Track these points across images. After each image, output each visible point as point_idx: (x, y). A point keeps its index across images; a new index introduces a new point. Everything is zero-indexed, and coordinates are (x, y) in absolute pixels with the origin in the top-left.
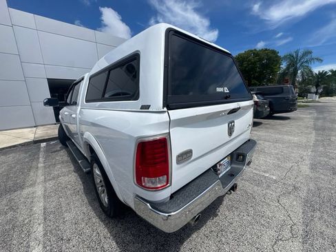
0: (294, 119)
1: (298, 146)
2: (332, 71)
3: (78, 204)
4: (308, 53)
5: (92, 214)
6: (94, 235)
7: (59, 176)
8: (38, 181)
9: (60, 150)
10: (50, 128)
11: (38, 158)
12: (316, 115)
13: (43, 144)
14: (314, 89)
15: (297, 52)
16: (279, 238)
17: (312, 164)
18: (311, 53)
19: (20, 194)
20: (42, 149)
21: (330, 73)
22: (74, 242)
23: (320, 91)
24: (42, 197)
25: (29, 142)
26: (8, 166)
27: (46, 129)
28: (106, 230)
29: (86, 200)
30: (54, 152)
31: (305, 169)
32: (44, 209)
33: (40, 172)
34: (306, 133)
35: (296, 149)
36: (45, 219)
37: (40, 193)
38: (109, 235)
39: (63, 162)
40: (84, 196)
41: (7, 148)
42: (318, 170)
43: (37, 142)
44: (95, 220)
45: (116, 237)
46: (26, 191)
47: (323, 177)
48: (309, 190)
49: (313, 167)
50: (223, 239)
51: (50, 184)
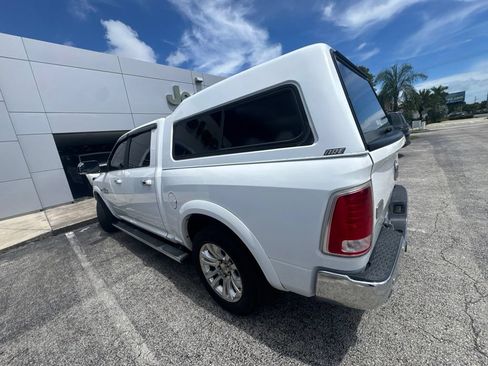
0: (408, 155)
1: (431, 188)
2: (434, 89)
3: (180, 307)
4: (407, 68)
5: (210, 316)
6: (231, 342)
7: (125, 276)
8: (97, 287)
9: (103, 239)
10: (67, 209)
11: (75, 256)
12: (432, 147)
13: (70, 235)
14: (416, 115)
15: (395, 68)
16: (468, 300)
17: (459, 209)
18: (410, 68)
19: (80, 310)
20: (72, 242)
21: (433, 92)
22: (207, 357)
23: (424, 116)
24: (118, 307)
25: (45, 234)
26: (32, 273)
27: (61, 211)
28: (244, 333)
29: (189, 301)
30: (95, 242)
31: (455, 215)
32: (133, 322)
33: (91, 274)
34: (432, 172)
35: (430, 192)
36: (144, 336)
37: (111, 303)
38: (251, 338)
39: (118, 255)
40: (182, 296)
41: (11, 248)
42: (469, 214)
43: (58, 233)
44: (219, 323)
45: (262, 338)
46: (87, 304)
47: (479, 221)
48: (471, 239)
49: (463, 211)
50: (404, 315)
51: (119, 288)
